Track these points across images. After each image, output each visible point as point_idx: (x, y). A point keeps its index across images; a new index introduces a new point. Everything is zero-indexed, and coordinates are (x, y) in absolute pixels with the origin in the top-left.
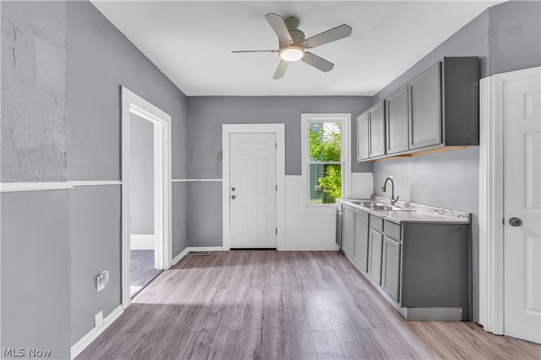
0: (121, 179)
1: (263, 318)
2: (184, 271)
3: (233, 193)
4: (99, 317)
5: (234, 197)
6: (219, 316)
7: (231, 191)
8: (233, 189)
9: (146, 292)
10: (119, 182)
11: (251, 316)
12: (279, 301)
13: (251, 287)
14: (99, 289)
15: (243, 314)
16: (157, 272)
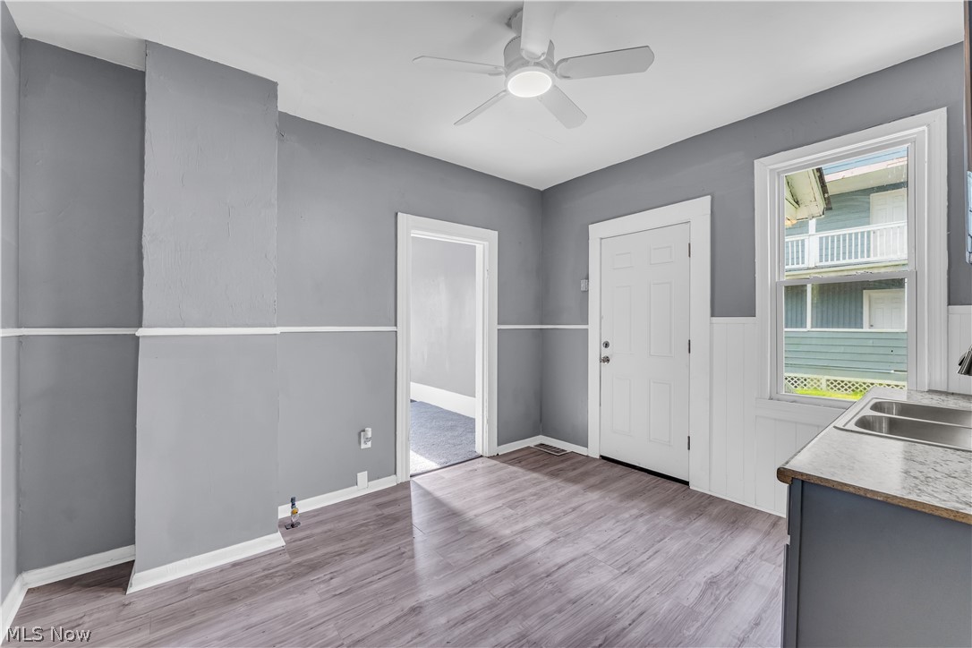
0: (396, 325)
1: (497, 572)
2: (503, 465)
3: (606, 352)
4: (362, 477)
5: (607, 360)
6: (459, 537)
7: (603, 348)
8: (607, 345)
9: (437, 474)
10: (393, 329)
11: (489, 559)
12: (555, 566)
13: (549, 523)
14: (363, 446)
15: (483, 551)
16: (474, 456)
